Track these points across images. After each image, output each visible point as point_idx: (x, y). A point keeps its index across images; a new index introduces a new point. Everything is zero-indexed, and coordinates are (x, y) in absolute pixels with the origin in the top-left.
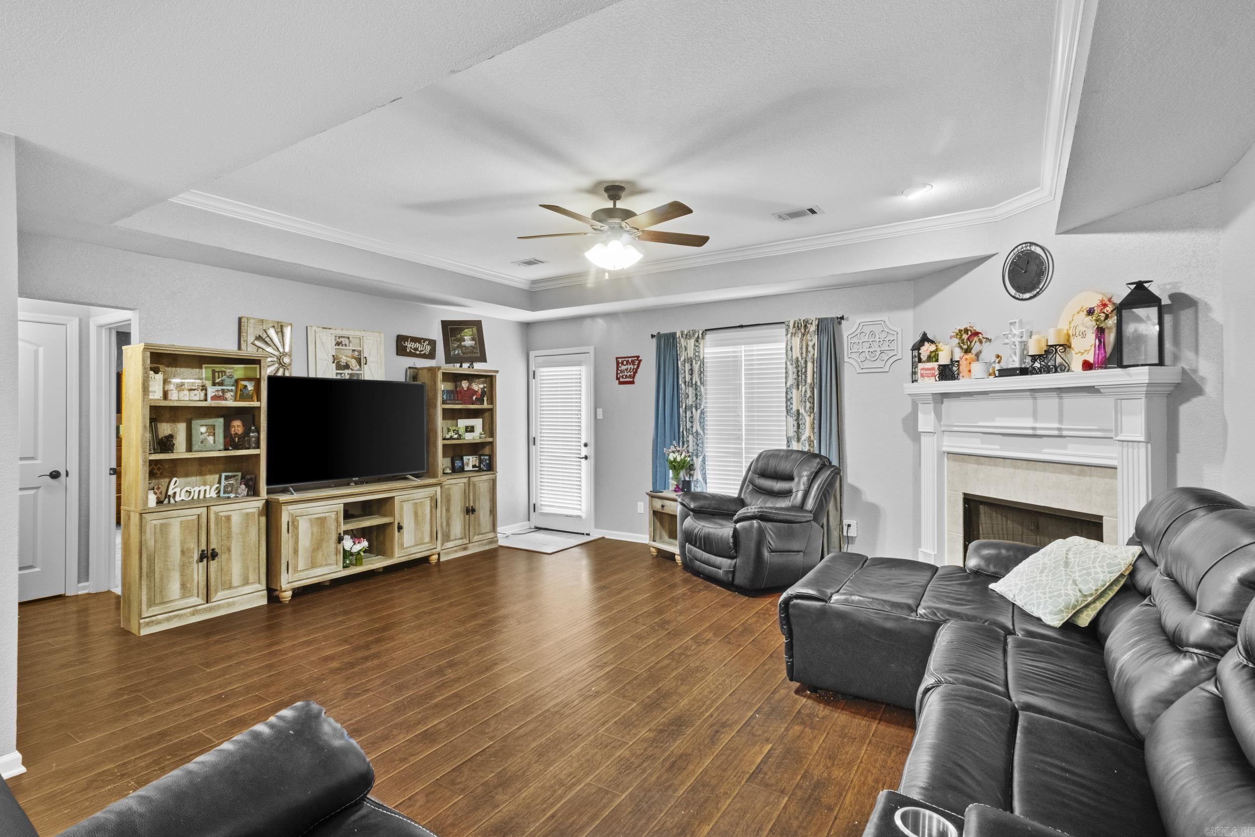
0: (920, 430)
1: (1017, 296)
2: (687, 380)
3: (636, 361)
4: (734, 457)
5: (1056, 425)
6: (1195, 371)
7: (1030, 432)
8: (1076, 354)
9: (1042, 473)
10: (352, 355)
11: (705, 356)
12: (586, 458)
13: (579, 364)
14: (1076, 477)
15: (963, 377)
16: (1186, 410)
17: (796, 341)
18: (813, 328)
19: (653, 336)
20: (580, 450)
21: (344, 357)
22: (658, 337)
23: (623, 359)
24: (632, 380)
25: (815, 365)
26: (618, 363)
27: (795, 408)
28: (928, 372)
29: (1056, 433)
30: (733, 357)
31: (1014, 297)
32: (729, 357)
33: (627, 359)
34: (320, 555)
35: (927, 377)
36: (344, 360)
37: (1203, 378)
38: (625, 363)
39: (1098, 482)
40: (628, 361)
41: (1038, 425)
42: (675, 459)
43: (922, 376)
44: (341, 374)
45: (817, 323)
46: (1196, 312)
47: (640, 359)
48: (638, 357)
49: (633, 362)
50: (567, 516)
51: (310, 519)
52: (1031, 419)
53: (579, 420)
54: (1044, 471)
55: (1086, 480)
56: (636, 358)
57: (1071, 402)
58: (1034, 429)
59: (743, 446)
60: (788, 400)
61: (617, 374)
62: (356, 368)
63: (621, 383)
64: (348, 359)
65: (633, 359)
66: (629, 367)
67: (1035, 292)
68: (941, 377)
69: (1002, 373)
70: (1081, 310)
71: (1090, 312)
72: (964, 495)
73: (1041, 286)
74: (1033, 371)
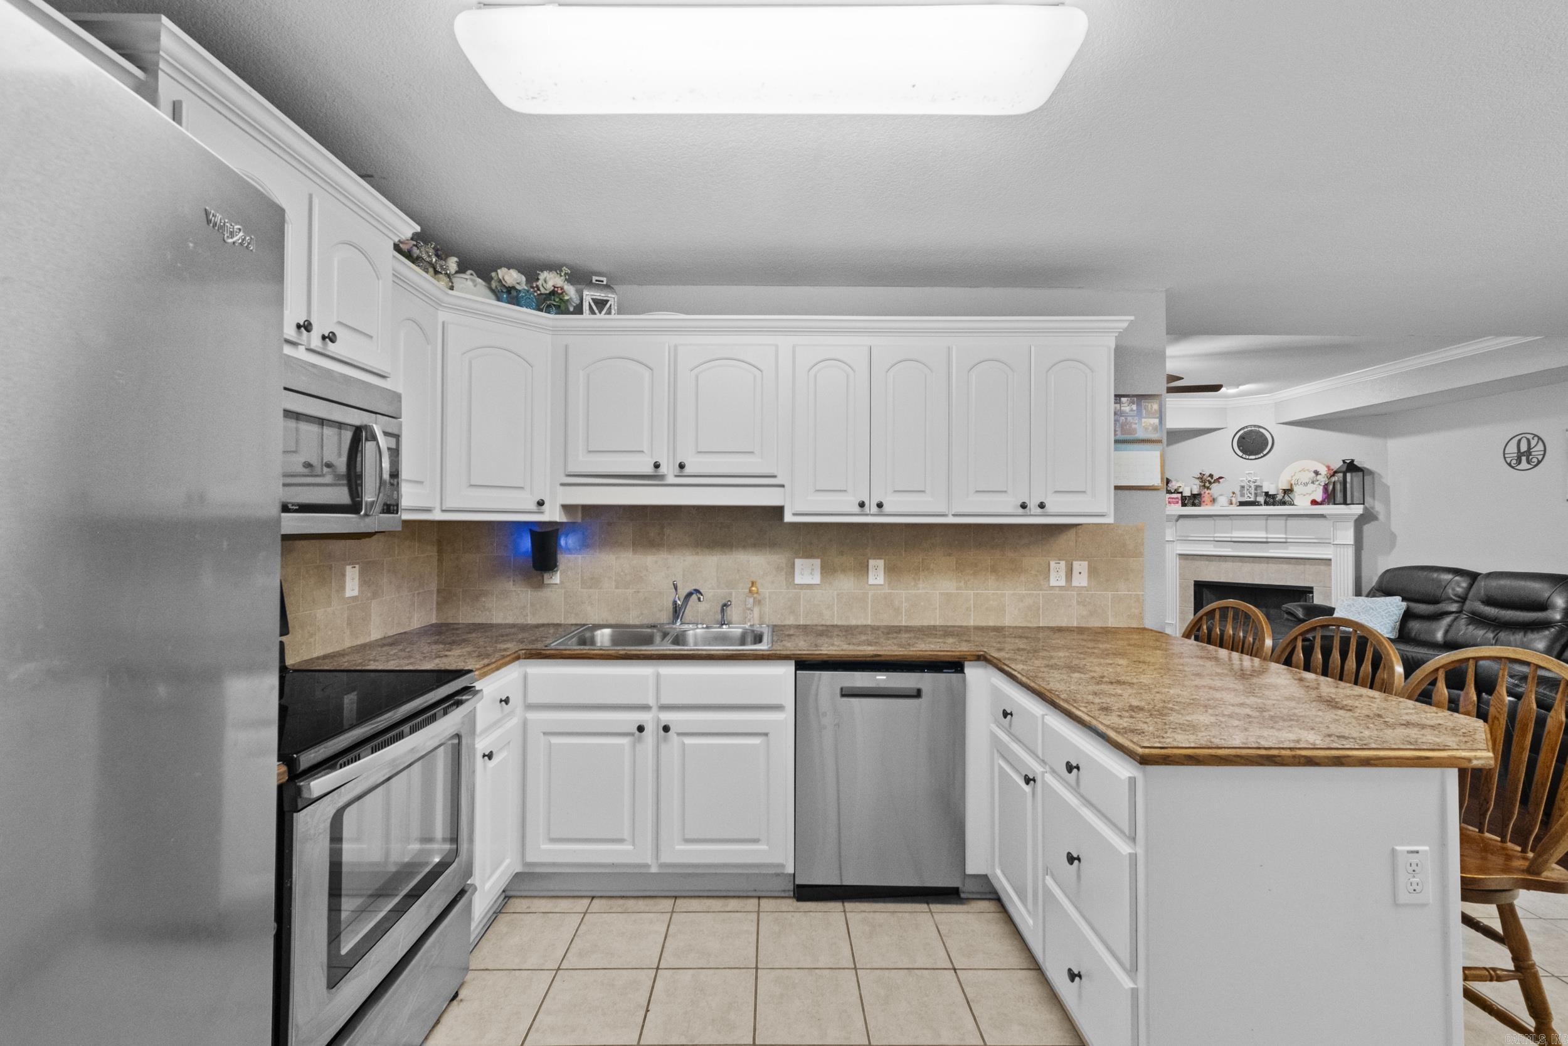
0: (1166, 539)
5: (1284, 536)
6: (1373, 508)
7: (1265, 540)
14: (1291, 566)
15: (1206, 505)
16: (1368, 529)
28: (1174, 500)
29: (1284, 540)
31: (1241, 457)
35: (1173, 503)
37: (1377, 512)
39: (1311, 569)
41: (1269, 536)
43: (1170, 503)
46: (1373, 478)
52: (1264, 532)
54: (1268, 563)
55: (1301, 567)
57: (1292, 522)
58: (1267, 538)
67: (1260, 456)
68: (1184, 505)
69: (1242, 504)
70: (1303, 470)
71: (1317, 473)
72: (1195, 581)
73: (1265, 452)
74: (1266, 503)
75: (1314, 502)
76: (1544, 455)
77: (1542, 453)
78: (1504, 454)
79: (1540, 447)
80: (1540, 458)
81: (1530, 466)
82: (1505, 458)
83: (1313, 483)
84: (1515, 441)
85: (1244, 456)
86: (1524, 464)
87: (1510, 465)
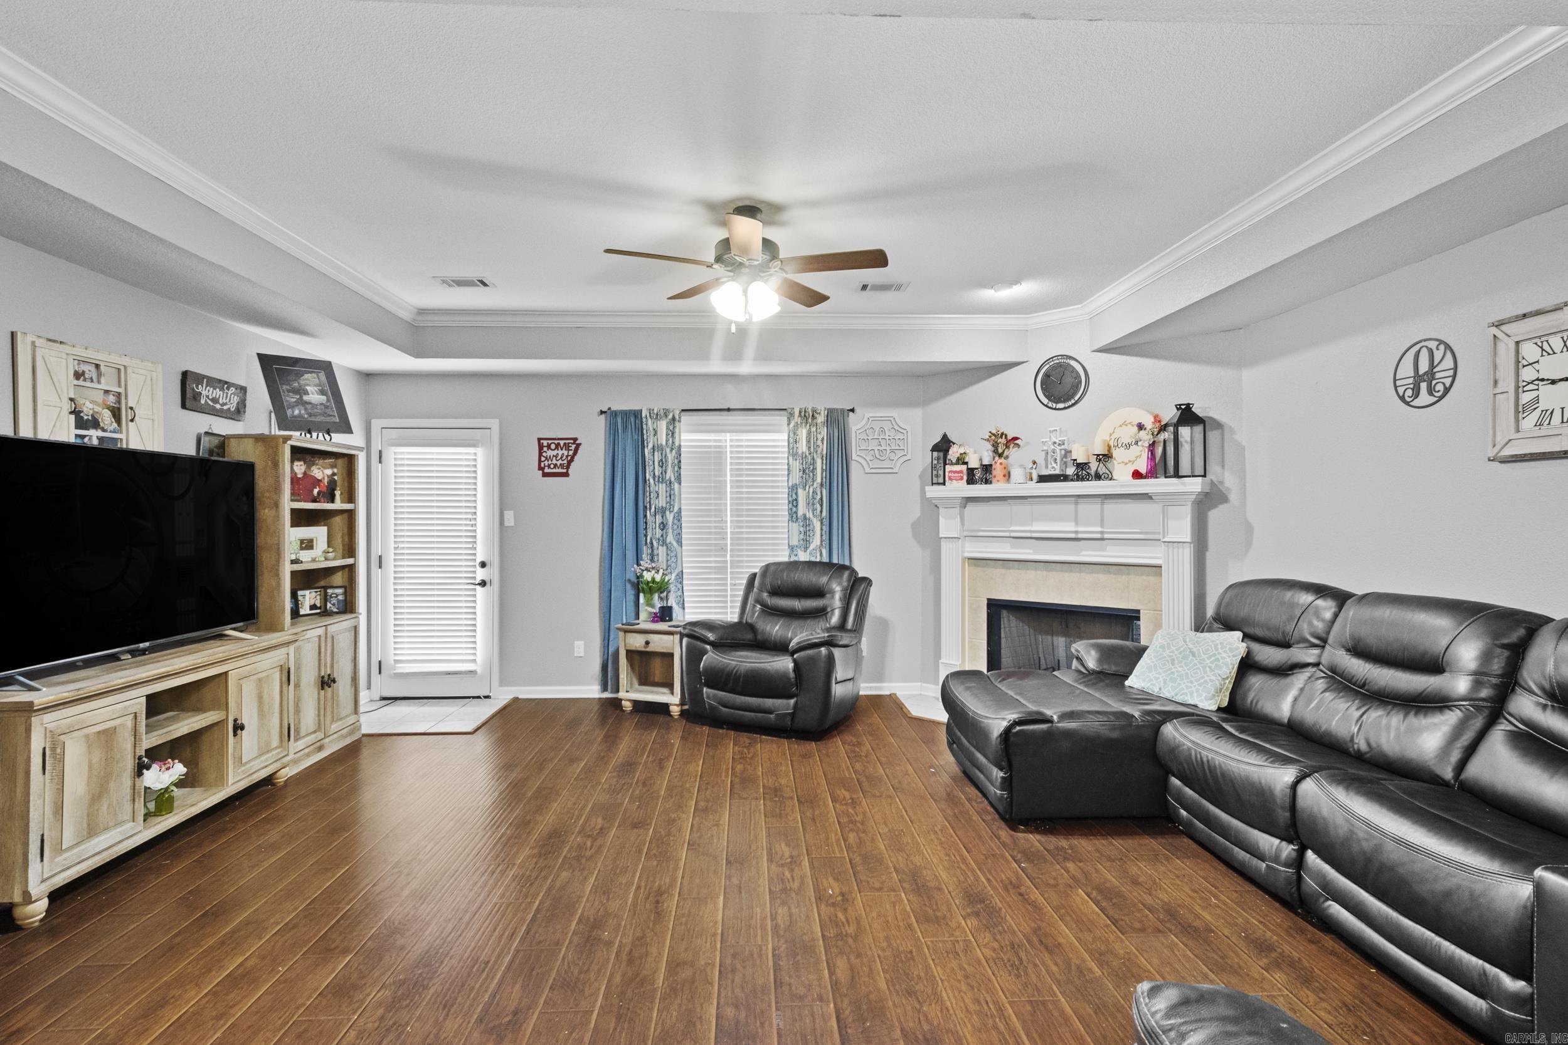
0: (941, 535)
1: (1050, 405)
2: (657, 474)
3: (573, 445)
4: (716, 573)
5: (1099, 529)
6: (1222, 483)
7: (1073, 536)
8: (1119, 463)
9: (1078, 575)
10: (104, 400)
11: (682, 444)
12: (483, 583)
13: (473, 444)
14: (1114, 576)
15: (998, 481)
16: (1215, 516)
17: (803, 433)
18: (821, 419)
19: (602, 412)
20: (474, 572)
21: (88, 404)
22: (611, 415)
23: (550, 442)
24: (565, 471)
25: (824, 462)
26: (541, 447)
27: (800, 513)
28: (956, 475)
29: (1098, 536)
30: (715, 447)
31: (1046, 406)
32: (710, 447)
33: (556, 442)
34: (105, 808)
35: (956, 480)
36: (88, 409)
37: (1228, 489)
38: (553, 446)
39: (1137, 580)
40: (559, 444)
41: (1080, 529)
42: (653, 580)
43: (950, 479)
44: (83, 437)
45: (826, 413)
46: (1223, 435)
47: (577, 442)
48: (575, 439)
49: (567, 447)
50: (449, 673)
51: (87, 736)
52: (1073, 524)
53: (474, 528)
54: (1080, 572)
55: (1123, 579)
56: (572, 441)
57: (1111, 507)
58: (1076, 532)
59: (728, 558)
60: (794, 503)
61: (540, 461)
62: (112, 428)
63: (545, 475)
64: (98, 409)
65: (567, 441)
66: (560, 452)
67: (1070, 403)
68: (971, 480)
69: (1043, 479)
70: (1125, 424)
71: (1141, 427)
72: (989, 600)
73: (1076, 398)
74: (1078, 478)
75: (1137, 475)
76: (1454, 377)
77: (1451, 373)
78: (1395, 380)
79: (1448, 362)
80: (1448, 382)
81: (1433, 399)
82: (1396, 387)
83: (1136, 443)
84: (1410, 355)
87: (1402, 398)
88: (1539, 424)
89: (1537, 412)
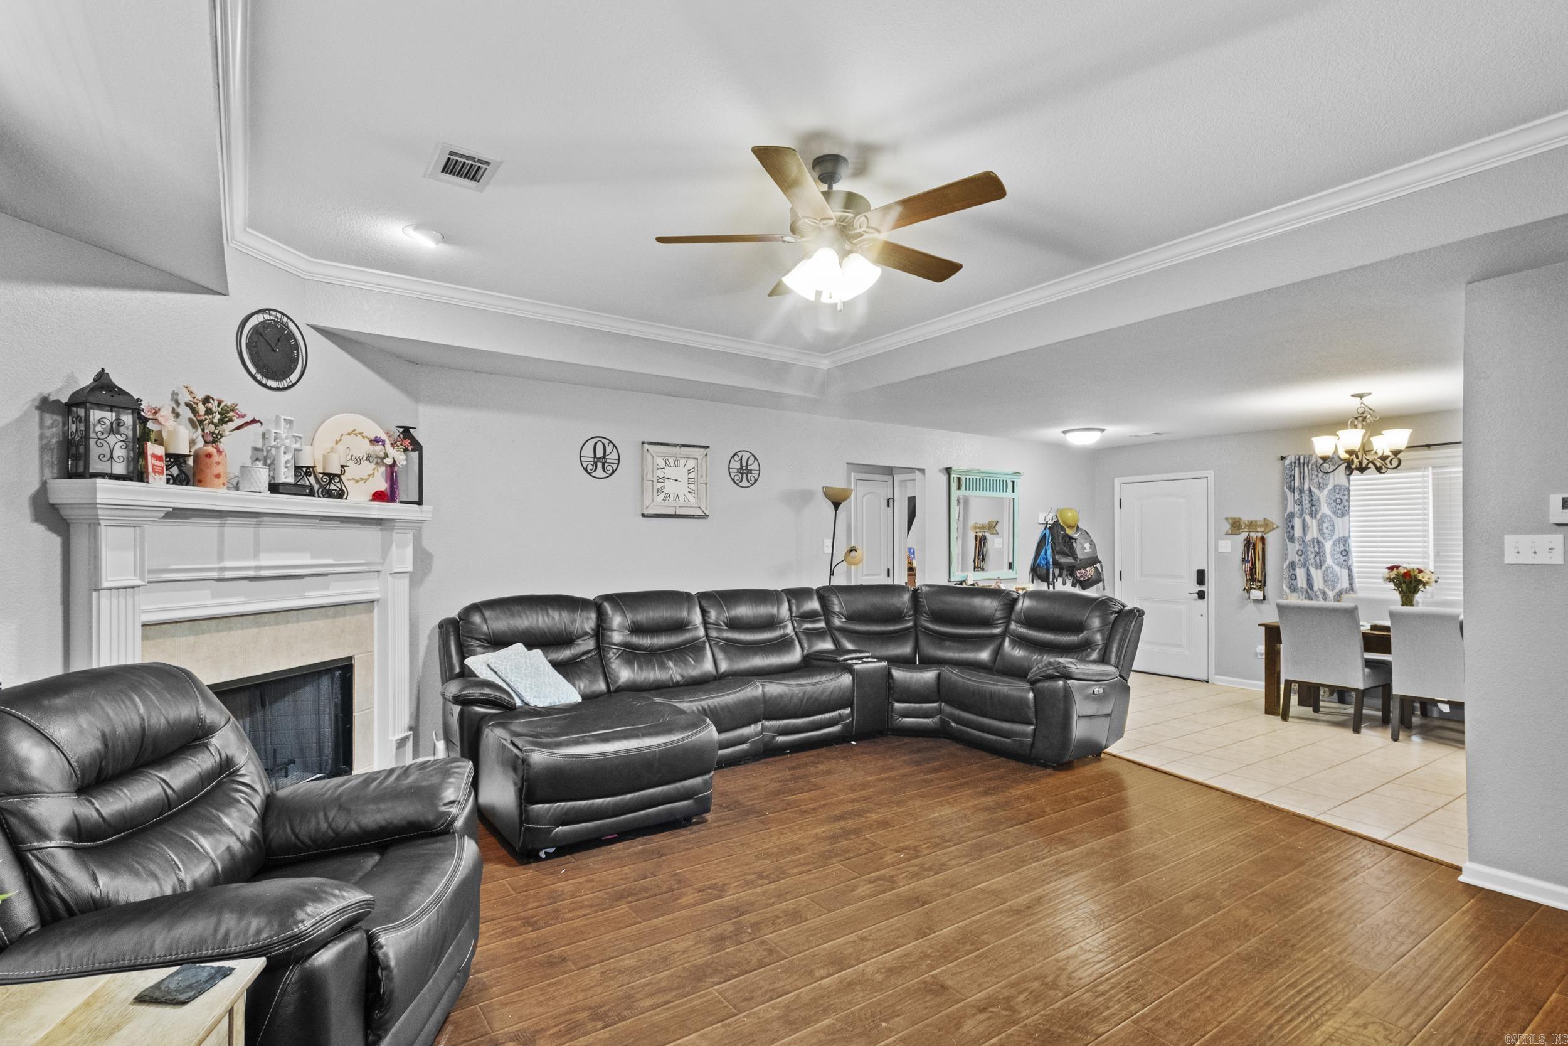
0: (103, 584)
14: (330, 620)
28: (158, 462)
31: (253, 378)
35: (158, 472)
39: (350, 621)
54: (298, 621)
67: (287, 385)
70: (353, 433)
71: (377, 441)
76: (618, 464)
77: (616, 462)
78: (580, 457)
79: (614, 455)
80: (614, 466)
81: (606, 475)
82: (581, 461)
83: (370, 458)
84: (591, 443)
85: (259, 376)
86: (599, 472)
87: (586, 470)
88: (664, 500)
89: (664, 494)
